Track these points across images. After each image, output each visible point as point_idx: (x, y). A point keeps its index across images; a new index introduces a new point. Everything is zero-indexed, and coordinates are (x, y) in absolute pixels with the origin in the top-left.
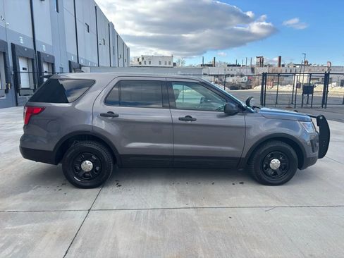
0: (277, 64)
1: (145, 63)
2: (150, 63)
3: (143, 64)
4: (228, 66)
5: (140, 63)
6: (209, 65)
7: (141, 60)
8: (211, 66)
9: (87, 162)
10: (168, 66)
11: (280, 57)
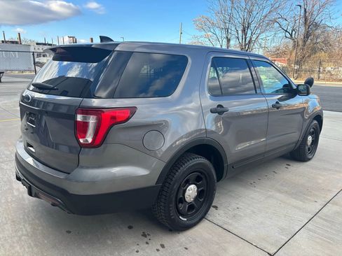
4: (37, 44)
6: (13, 42)
8: (17, 43)
11: (92, 39)
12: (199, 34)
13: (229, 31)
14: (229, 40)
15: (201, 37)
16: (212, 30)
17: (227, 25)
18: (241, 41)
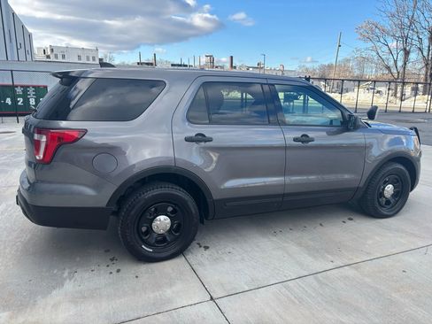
0: (228, 65)
1: (56, 56)
2: (64, 57)
3: (53, 59)
4: (172, 65)
5: (48, 57)
6: (148, 64)
7: (49, 52)
8: (152, 64)
9: (162, 218)
10: (91, 62)
11: (232, 57)
12: (363, 45)
13: (409, 40)
14: (407, 53)
15: (367, 49)
16: (382, 40)
17: (406, 32)
18: (425, 54)
